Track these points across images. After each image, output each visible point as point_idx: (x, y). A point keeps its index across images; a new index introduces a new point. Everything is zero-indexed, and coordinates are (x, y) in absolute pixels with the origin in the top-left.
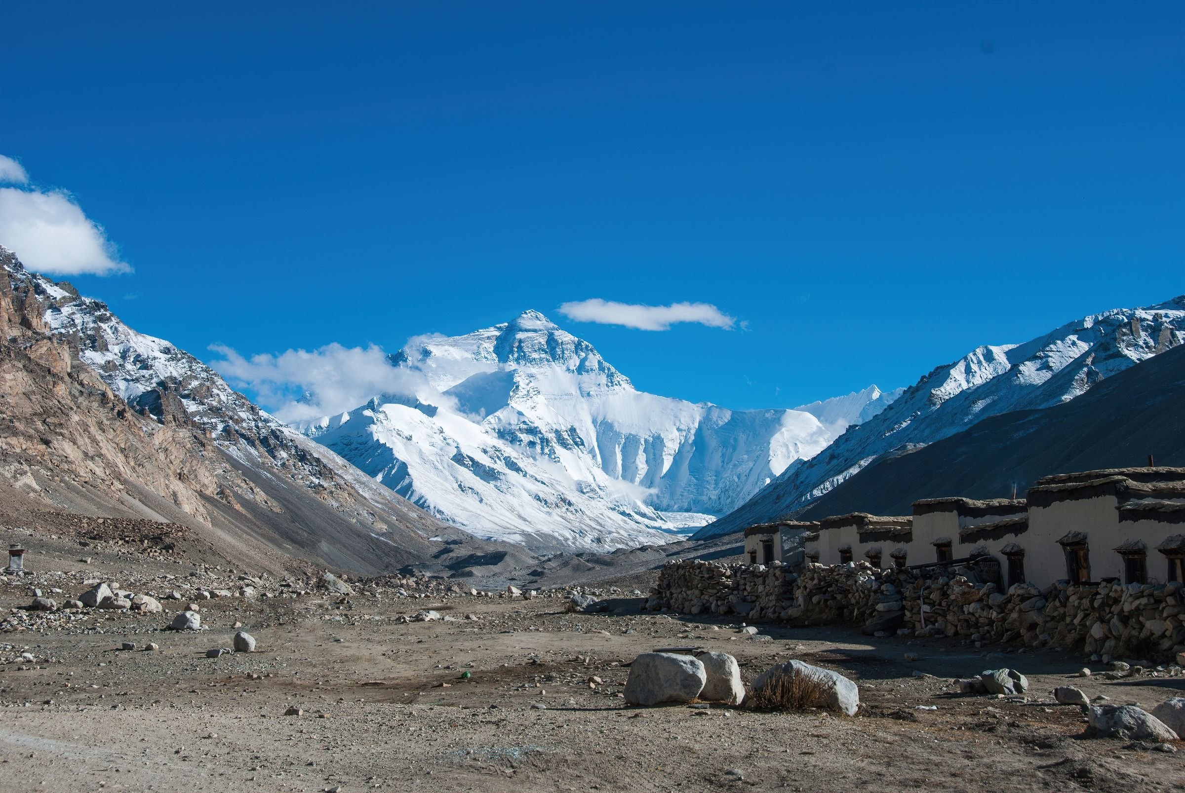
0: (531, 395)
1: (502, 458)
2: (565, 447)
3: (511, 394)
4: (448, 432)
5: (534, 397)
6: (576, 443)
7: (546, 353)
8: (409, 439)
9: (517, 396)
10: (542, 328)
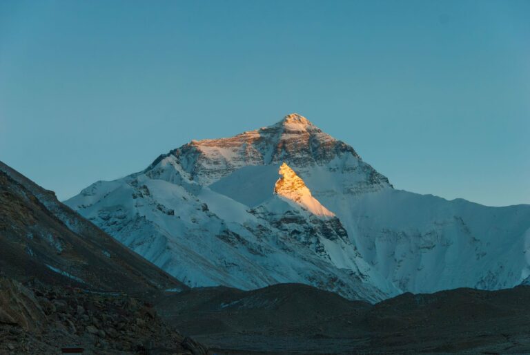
0: (296, 187)
1: (269, 238)
2: (328, 238)
3: (276, 185)
4: (212, 209)
5: (299, 189)
6: (339, 234)
7: (309, 153)
8: (171, 213)
9: (282, 188)
10: (304, 130)
